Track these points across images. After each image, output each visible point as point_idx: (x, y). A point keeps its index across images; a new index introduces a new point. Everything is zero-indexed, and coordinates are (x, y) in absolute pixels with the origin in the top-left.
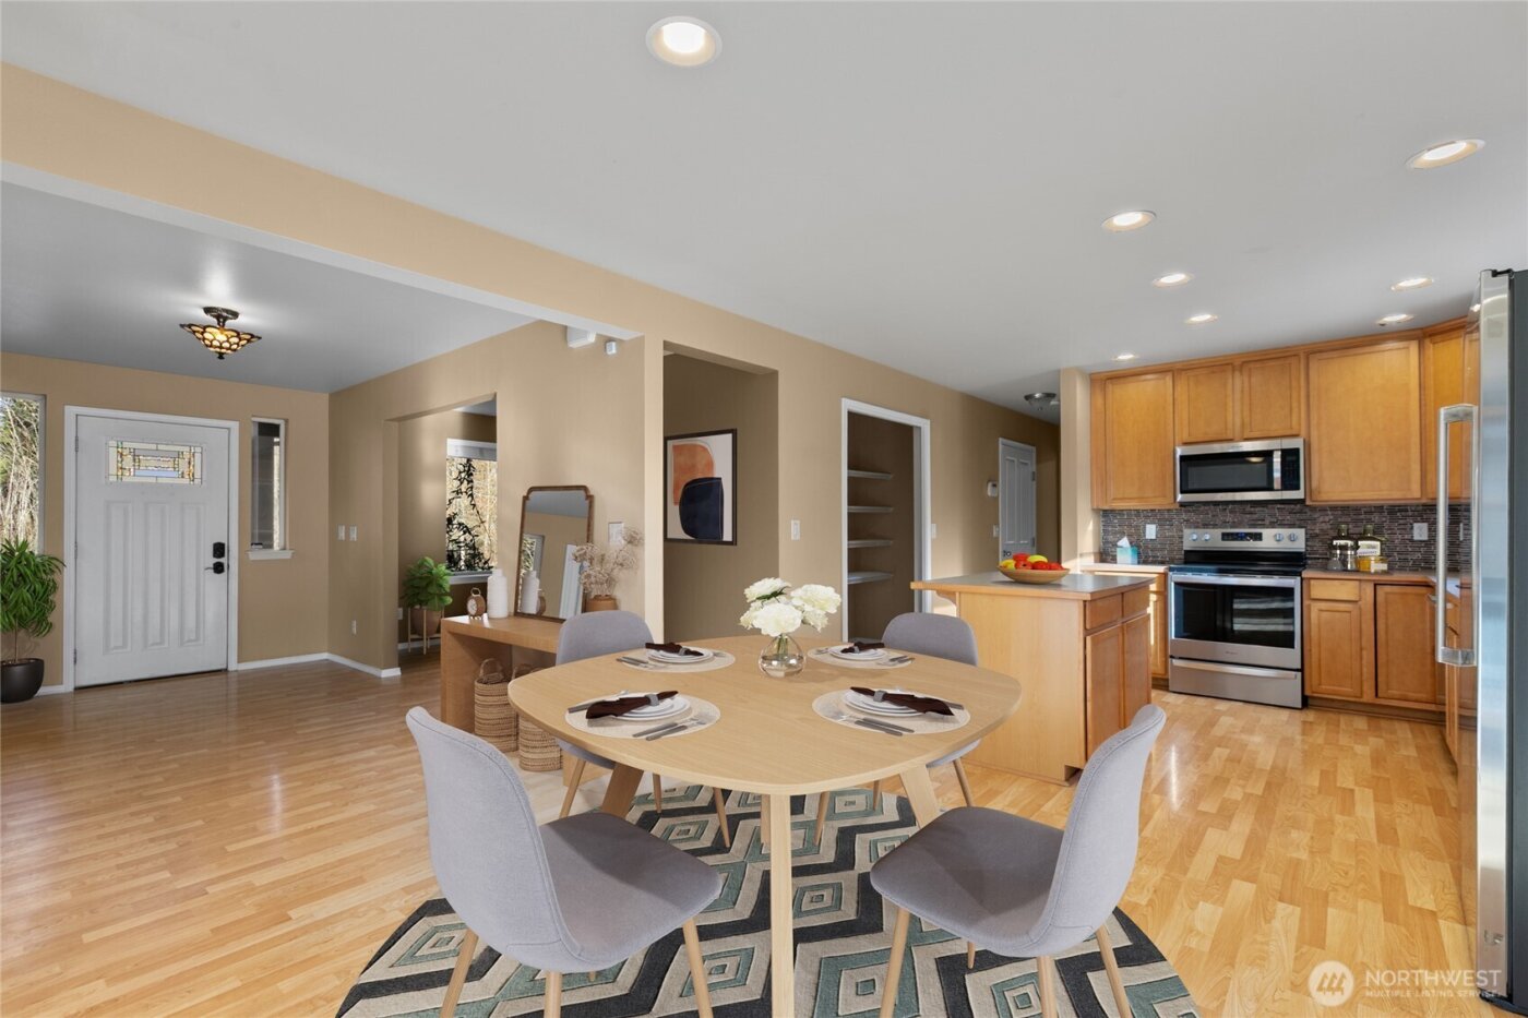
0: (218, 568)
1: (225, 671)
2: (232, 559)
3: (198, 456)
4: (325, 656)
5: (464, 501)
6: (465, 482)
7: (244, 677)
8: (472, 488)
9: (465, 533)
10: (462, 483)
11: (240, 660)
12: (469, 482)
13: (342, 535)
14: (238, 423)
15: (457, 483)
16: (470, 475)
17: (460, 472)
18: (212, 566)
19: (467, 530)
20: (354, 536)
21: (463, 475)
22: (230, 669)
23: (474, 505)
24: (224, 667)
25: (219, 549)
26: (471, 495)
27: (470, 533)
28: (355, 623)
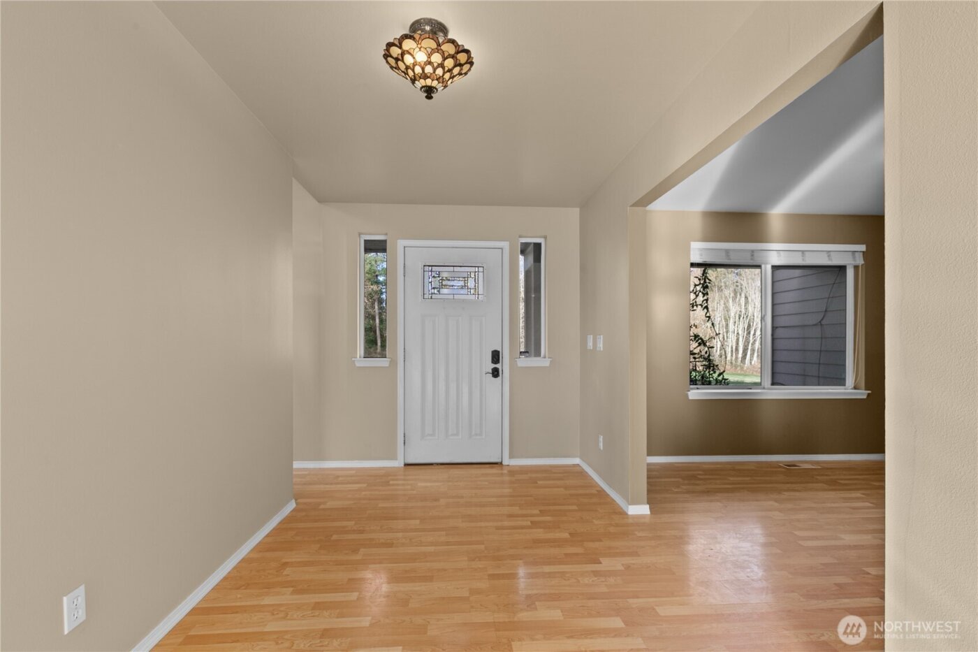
0: (495, 373)
1: (500, 464)
2: (505, 366)
3: (481, 274)
4: (577, 461)
5: (700, 312)
6: (701, 294)
7: (513, 472)
8: (707, 300)
9: (700, 344)
10: (697, 296)
11: (511, 456)
12: (704, 295)
13: (590, 345)
14: (508, 243)
15: (693, 296)
16: (705, 287)
17: (696, 285)
18: (491, 371)
19: (703, 343)
20: (601, 345)
21: (698, 288)
22: (503, 463)
23: (709, 317)
24: (499, 460)
25: (496, 356)
26: (707, 307)
27: (705, 345)
28: (601, 439)
